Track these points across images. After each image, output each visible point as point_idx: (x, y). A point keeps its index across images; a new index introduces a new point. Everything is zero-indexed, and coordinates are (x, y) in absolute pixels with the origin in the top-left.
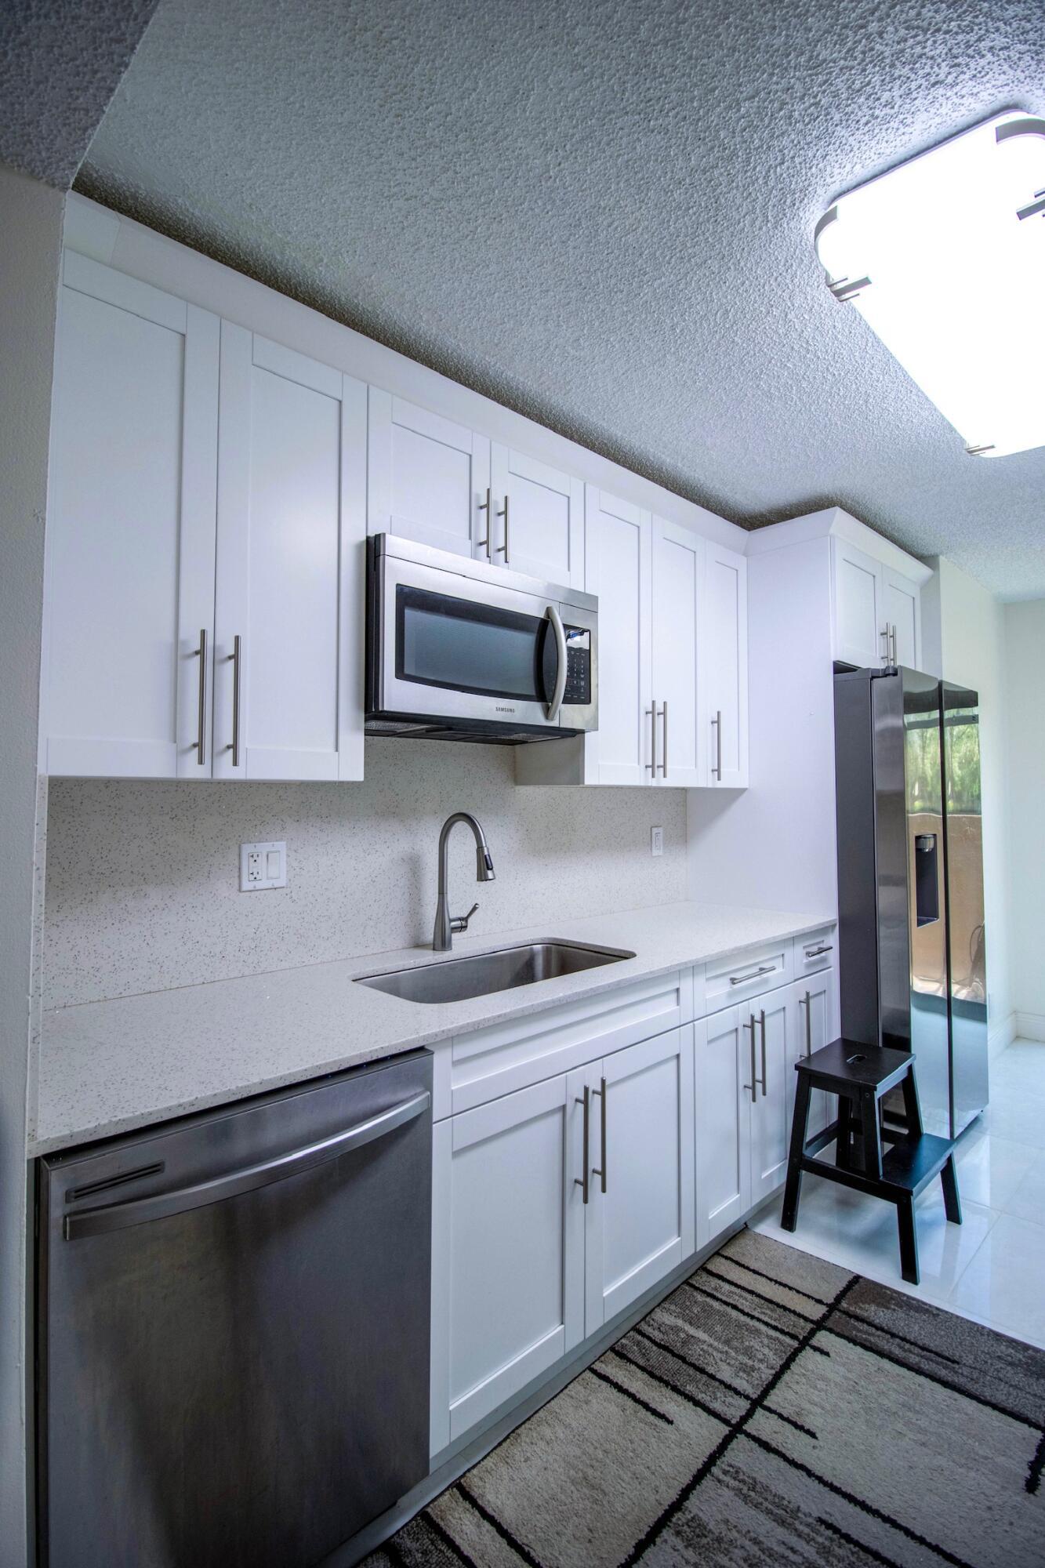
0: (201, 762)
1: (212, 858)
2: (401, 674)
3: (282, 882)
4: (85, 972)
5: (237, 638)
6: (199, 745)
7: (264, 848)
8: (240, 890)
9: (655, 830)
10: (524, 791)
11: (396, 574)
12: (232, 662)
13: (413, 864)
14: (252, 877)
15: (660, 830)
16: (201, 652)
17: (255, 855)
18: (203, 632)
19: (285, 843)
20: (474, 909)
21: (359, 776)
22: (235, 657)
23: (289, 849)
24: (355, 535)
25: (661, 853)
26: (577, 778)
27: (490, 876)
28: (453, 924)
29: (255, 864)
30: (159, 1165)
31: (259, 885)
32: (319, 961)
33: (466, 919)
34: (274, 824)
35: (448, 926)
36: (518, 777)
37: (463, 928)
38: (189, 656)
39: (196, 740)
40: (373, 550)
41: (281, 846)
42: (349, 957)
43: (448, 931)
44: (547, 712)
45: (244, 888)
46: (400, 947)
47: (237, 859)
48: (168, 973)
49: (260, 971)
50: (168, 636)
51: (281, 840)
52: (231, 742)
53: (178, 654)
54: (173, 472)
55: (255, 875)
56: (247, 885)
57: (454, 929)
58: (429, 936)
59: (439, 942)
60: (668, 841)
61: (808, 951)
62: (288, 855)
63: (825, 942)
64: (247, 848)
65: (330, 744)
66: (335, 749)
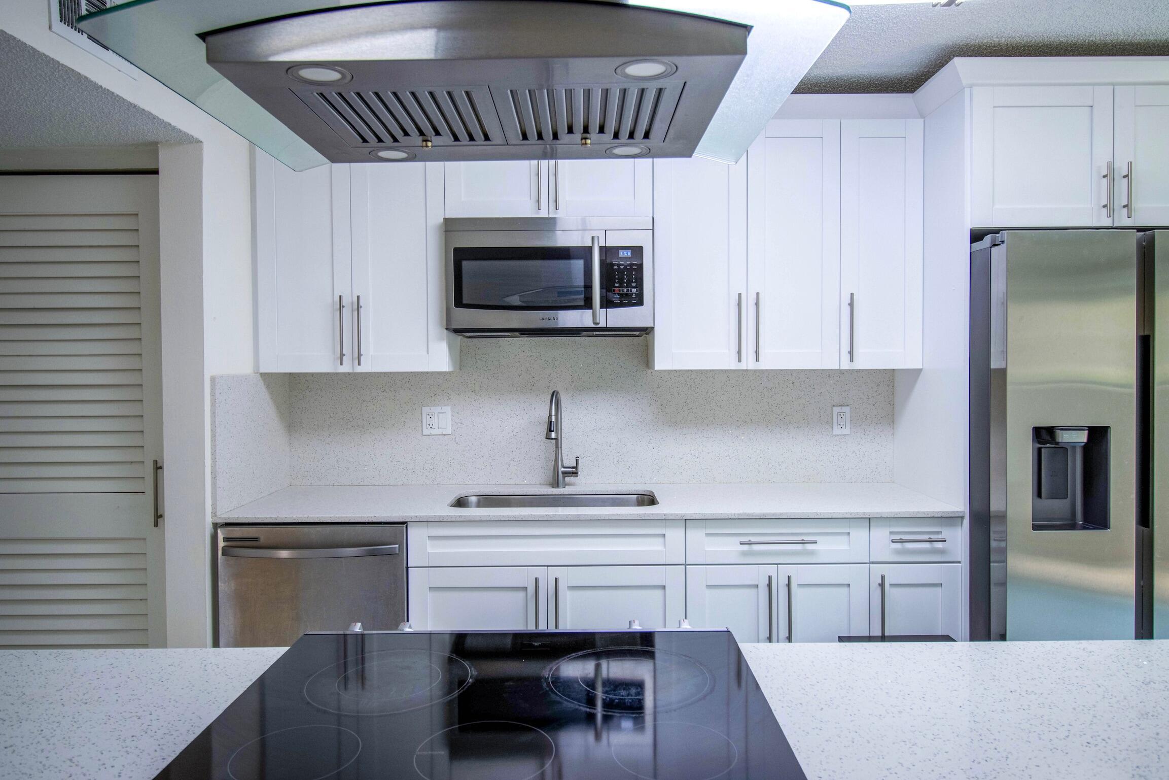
0: (341, 364)
1: (405, 415)
2: (459, 304)
3: (449, 431)
4: (342, 469)
5: (358, 297)
7: (435, 410)
8: (422, 434)
9: (836, 409)
12: (359, 309)
14: (429, 427)
15: (846, 409)
16: (344, 306)
17: (430, 414)
18: (340, 297)
19: (450, 407)
20: (578, 460)
21: (445, 368)
22: (360, 306)
23: (452, 411)
24: (436, 220)
25: (847, 431)
28: (565, 470)
29: (430, 419)
30: (257, 538)
31: (434, 432)
32: (475, 483)
33: (576, 467)
34: (443, 395)
36: (648, 364)
37: (574, 474)
39: (344, 352)
41: (448, 409)
42: (497, 483)
43: (561, 475)
44: (594, 318)
46: (538, 483)
47: (420, 415)
48: (383, 476)
51: (448, 405)
52: (359, 353)
53: (334, 308)
55: (431, 426)
56: (426, 432)
57: (566, 474)
59: (555, 481)
60: (860, 421)
61: (897, 537)
62: (452, 415)
63: (940, 537)
64: (426, 410)
65: (425, 349)
66: (426, 353)
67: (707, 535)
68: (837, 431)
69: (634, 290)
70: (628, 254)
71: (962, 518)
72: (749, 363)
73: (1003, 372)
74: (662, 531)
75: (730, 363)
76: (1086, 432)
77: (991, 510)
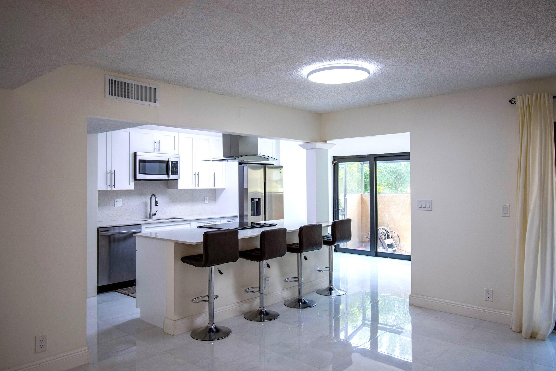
0: (110, 188)
1: (110, 202)
2: (140, 173)
3: (121, 206)
5: (115, 171)
6: (110, 185)
7: (118, 200)
8: (114, 207)
9: (205, 198)
10: (170, 190)
11: (138, 158)
12: (114, 174)
13: (146, 204)
15: (207, 198)
16: (110, 173)
18: (110, 170)
20: (157, 211)
21: (133, 189)
22: (114, 173)
23: (122, 200)
24: (132, 152)
25: (207, 203)
26: (177, 188)
27: (157, 205)
28: (153, 214)
29: (117, 203)
30: (109, 231)
31: (118, 206)
33: (155, 213)
34: (120, 196)
35: (152, 214)
36: (168, 188)
37: (155, 215)
38: (108, 174)
39: (109, 185)
40: (135, 154)
41: (121, 200)
43: (152, 215)
44: (168, 177)
45: (115, 206)
46: (143, 218)
47: (114, 202)
48: (104, 219)
49: (118, 220)
50: (105, 171)
51: (121, 199)
52: (114, 185)
53: (107, 173)
54: (105, 145)
56: (116, 206)
57: (153, 215)
58: (148, 217)
59: (150, 217)
60: (210, 200)
61: (228, 221)
62: (122, 201)
63: (234, 220)
64: (115, 200)
65: (129, 184)
66: (129, 185)
67: (198, 223)
68: (205, 203)
69: (176, 171)
70: (175, 163)
71: (237, 216)
72: (197, 187)
73: (247, 189)
74: (190, 223)
75: (193, 187)
76: (258, 199)
77: (244, 214)
